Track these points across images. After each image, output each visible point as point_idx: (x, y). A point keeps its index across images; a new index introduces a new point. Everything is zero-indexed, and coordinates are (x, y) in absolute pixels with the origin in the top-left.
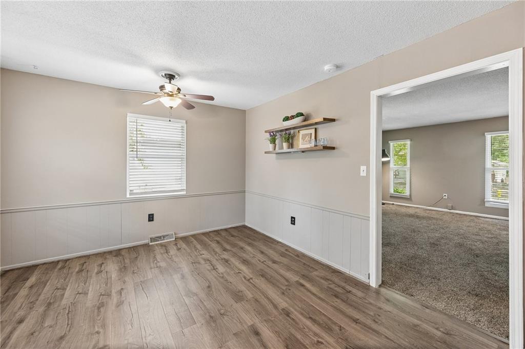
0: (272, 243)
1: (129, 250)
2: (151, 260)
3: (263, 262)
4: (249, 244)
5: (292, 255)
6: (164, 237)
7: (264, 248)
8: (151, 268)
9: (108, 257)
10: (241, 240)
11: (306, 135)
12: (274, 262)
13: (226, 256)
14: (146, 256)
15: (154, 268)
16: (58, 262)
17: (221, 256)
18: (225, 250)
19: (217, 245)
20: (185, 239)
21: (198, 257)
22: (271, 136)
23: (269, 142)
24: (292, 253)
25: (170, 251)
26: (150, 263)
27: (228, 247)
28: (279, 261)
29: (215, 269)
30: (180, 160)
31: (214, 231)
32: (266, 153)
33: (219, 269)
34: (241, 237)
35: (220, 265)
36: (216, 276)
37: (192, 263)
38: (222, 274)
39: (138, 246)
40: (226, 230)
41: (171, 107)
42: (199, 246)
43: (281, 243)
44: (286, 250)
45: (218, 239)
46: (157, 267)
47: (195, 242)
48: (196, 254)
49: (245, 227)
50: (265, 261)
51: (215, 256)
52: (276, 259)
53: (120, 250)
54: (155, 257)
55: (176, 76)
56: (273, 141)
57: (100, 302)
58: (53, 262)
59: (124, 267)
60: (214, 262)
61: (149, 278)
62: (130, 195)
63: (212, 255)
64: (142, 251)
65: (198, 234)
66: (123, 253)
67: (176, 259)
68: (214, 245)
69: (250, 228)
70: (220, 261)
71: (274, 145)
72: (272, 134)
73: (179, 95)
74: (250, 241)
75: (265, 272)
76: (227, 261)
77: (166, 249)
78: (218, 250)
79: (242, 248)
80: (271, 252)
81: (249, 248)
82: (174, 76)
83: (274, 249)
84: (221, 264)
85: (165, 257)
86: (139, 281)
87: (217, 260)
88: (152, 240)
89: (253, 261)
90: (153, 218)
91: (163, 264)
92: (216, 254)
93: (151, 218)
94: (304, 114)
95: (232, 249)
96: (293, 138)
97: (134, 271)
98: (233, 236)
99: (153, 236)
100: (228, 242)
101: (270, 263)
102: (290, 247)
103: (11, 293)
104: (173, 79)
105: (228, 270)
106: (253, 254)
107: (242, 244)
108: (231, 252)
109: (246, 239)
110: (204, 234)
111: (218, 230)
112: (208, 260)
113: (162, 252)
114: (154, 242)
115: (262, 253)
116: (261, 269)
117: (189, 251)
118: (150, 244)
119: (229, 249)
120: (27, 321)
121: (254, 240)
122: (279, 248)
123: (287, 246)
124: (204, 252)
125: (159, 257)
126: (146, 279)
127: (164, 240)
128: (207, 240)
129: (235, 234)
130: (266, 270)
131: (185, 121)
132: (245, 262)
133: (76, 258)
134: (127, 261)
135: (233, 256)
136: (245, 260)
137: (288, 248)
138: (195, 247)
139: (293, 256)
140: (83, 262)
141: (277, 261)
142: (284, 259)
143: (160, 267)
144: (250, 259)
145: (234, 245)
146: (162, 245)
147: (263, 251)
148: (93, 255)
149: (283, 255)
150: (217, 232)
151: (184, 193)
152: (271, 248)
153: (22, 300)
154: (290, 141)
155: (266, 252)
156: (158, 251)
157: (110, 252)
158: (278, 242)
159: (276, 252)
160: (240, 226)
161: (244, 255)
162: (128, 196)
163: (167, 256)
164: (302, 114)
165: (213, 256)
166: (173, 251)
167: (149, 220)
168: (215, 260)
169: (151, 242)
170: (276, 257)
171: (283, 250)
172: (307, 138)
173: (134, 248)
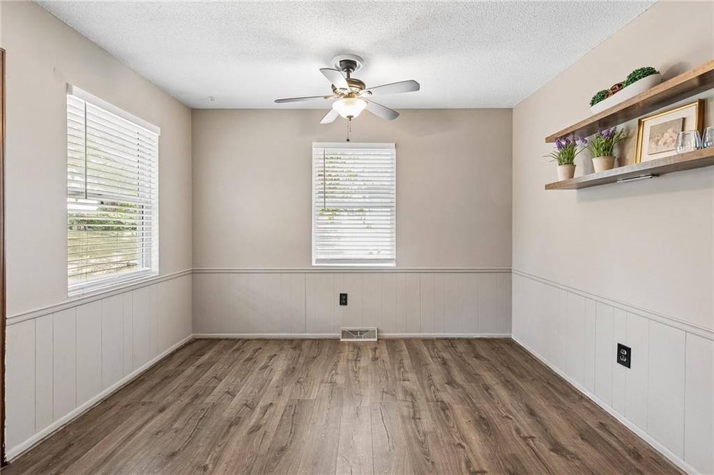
0: (566, 395)
1: (312, 343)
2: (330, 367)
3: (525, 439)
4: (507, 384)
5: (615, 444)
6: (361, 332)
7: (540, 404)
8: (322, 382)
9: (286, 347)
10: (492, 368)
11: (666, 126)
12: (557, 448)
13: (447, 395)
14: (327, 359)
15: (327, 382)
16: (239, 340)
17: (438, 394)
18: (451, 382)
19: (439, 368)
20: (392, 343)
21: (398, 382)
22: (560, 146)
23: (557, 162)
24: (619, 441)
25: (362, 359)
26: (326, 372)
27: (459, 378)
28: (572, 449)
29: (415, 418)
30: (389, 209)
31: (446, 339)
32: (548, 187)
33: (424, 421)
34: (493, 361)
35: (429, 414)
36: (411, 434)
37: (383, 391)
38: (425, 434)
39: (325, 339)
40: (469, 341)
41: (350, 117)
42: (407, 362)
43: (589, 400)
44: (602, 426)
45: (446, 355)
46: (331, 382)
47: (405, 352)
48: (397, 375)
49: (509, 342)
50: (532, 438)
51: (427, 390)
52: (563, 440)
53: (303, 340)
54: (336, 365)
55: (358, 63)
56: (567, 158)
57: (237, 416)
58: (234, 339)
59: (294, 368)
60: (421, 403)
61: (311, 398)
62: (316, 262)
63: (422, 384)
64: (326, 350)
65: (417, 339)
66: (304, 346)
67: (362, 377)
68: (434, 366)
69: (520, 347)
70: (431, 403)
71: (567, 166)
72: (564, 143)
73: (361, 92)
74: (511, 376)
75: (523, 467)
76: (445, 408)
77: (358, 354)
78: (438, 379)
79: (487, 388)
80: (554, 418)
81: (503, 393)
82: (354, 63)
83: (566, 413)
84: (430, 411)
85: (350, 368)
86: (297, 398)
87: (427, 399)
88: (346, 334)
89: (502, 427)
90: (346, 299)
91: (340, 380)
92: (430, 386)
93: (343, 299)
94: (657, 70)
95: (466, 385)
96: (623, 142)
97: (300, 378)
98: (477, 356)
99: (347, 328)
100: (464, 369)
101: (544, 447)
102: (614, 421)
103: (181, 368)
104: (354, 69)
105: (439, 431)
106: (508, 411)
107: (489, 378)
108: (460, 390)
109: (504, 371)
110: (426, 341)
111: (454, 339)
112: (412, 395)
113: (350, 358)
114: (347, 338)
115: (532, 413)
116: (515, 457)
117: (388, 366)
118: (342, 340)
119: (461, 383)
120: (167, 410)
121: (521, 377)
122: (582, 413)
123: (607, 415)
124: (412, 376)
125: (342, 364)
126: (306, 398)
127: (361, 338)
128: (427, 353)
129: (483, 354)
130: (527, 464)
131: (394, 144)
132: (483, 423)
133: (256, 340)
134: (302, 360)
135: (462, 401)
136: (484, 419)
137: (607, 423)
138: (401, 362)
139: (620, 449)
140: (259, 347)
141: (564, 449)
142: (586, 447)
143: (333, 383)
144: (496, 420)
145: (473, 377)
146: (355, 345)
147: (536, 409)
148: (273, 340)
149: (586, 435)
150: (451, 342)
151: (393, 265)
152: (558, 407)
153: (182, 381)
154: (616, 152)
155: (543, 415)
156: (347, 353)
157: (291, 341)
158: (582, 397)
159: (571, 423)
160: (498, 339)
161: (487, 406)
162: (314, 264)
163: (352, 366)
164: (649, 72)
165: (424, 390)
166: (365, 362)
167: (341, 304)
168: (423, 400)
169: (342, 338)
170: (566, 437)
171: (592, 422)
172: (669, 135)
173: (319, 342)
